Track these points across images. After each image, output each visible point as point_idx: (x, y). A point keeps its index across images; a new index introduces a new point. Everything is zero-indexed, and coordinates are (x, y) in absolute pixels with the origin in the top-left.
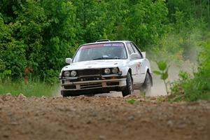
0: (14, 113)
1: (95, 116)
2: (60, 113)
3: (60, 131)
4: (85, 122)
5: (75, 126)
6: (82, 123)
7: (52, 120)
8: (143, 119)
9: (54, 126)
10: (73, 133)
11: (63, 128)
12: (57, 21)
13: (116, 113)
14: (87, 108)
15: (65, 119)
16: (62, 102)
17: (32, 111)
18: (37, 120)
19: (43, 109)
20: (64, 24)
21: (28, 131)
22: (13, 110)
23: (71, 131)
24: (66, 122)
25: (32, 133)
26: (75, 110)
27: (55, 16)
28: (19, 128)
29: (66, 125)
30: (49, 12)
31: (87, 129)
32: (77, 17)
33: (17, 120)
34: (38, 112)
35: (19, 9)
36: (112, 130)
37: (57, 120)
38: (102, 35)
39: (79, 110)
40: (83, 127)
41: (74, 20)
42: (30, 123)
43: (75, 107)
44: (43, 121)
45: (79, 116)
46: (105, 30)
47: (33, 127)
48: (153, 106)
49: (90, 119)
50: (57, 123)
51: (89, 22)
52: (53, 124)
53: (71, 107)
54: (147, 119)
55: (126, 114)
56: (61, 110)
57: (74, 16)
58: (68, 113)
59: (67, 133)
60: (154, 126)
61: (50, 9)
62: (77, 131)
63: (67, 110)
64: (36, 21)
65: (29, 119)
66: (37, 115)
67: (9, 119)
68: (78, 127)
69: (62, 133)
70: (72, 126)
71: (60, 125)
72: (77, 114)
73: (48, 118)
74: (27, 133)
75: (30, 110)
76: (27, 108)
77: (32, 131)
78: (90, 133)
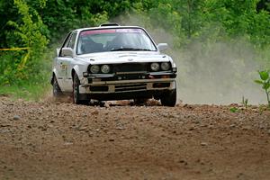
0: (120, 119)
1: (197, 123)
2: (163, 119)
3: (163, 136)
4: (188, 129)
5: (178, 132)
6: (185, 130)
8: (244, 127)
9: (158, 132)
10: (175, 139)
11: (166, 134)
13: (218, 120)
14: (190, 115)
15: (169, 125)
18: (141, 125)
19: (148, 115)
21: (132, 135)
22: (119, 115)
23: (174, 136)
24: (169, 128)
25: (137, 138)
26: (178, 116)
28: (123, 132)
29: (169, 131)
31: (190, 136)
32: (182, 27)
33: (123, 125)
34: (142, 118)
36: (214, 137)
37: (160, 126)
39: (182, 117)
40: (186, 134)
41: (179, 30)
42: (135, 129)
43: (178, 114)
44: (148, 127)
45: (182, 123)
47: (137, 132)
48: (254, 115)
49: (193, 125)
50: (161, 129)
51: (193, 32)
52: (157, 129)
53: (175, 114)
54: (249, 127)
55: (228, 121)
56: (165, 116)
57: (180, 26)
58: (171, 119)
59: (171, 139)
60: (255, 134)
62: (180, 137)
63: (170, 117)
65: (134, 125)
66: (142, 121)
67: (114, 123)
68: (181, 134)
69: (166, 138)
70: (175, 132)
71: (163, 130)
72: (180, 120)
73: (152, 123)
74: (131, 138)
75: (135, 116)
76: (132, 114)
77: (137, 135)
78: (192, 139)
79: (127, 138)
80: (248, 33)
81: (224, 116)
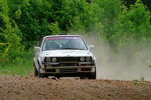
0: (65, 88)
1: (113, 91)
2: (92, 88)
3: (91, 99)
4: (107, 95)
5: (101, 97)
6: (105, 95)
8: (142, 94)
11: (93, 97)
13: (126, 90)
14: (108, 86)
15: (95, 92)
19: (82, 86)
21: (73, 98)
22: (64, 85)
24: (96, 94)
26: (101, 87)
28: (67, 96)
29: (95, 96)
31: (108, 99)
32: (104, 32)
33: (67, 91)
34: (79, 87)
35: (70, 26)
37: (90, 93)
38: (119, 43)
39: (104, 87)
40: (106, 98)
41: (102, 34)
42: (74, 94)
44: (82, 93)
45: (103, 91)
46: (120, 40)
47: (76, 96)
48: (148, 87)
49: (110, 93)
50: (91, 94)
51: (111, 35)
52: (88, 94)
53: (99, 86)
54: (145, 95)
55: (132, 90)
57: (102, 32)
58: (97, 89)
60: (148, 99)
63: (96, 87)
65: (74, 92)
66: (78, 89)
67: (62, 90)
68: (103, 98)
70: (99, 97)
72: (102, 89)
73: (85, 91)
75: (74, 86)
76: (72, 85)
80: (144, 36)
81: (129, 87)
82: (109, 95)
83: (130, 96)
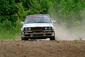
0: (28, 47)
1: (61, 48)
2: (46, 47)
3: (47, 54)
4: (57, 51)
5: (53, 52)
6: (56, 51)
7: (44, 50)
8: (80, 50)
9: (44, 52)
10: (52, 55)
11: (48, 53)
12: (45, 10)
13: (70, 47)
15: (49, 49)
16: (47, 42)
17: (36, 46)
18: (37, 49)
19: (40, 45)
20: (48, 11)
22: (28, 45)
23: (51, 54)
24: (49, 51)
25: (35, 55)
27: (45, 8)
28: (30, 53)
29: (49, 52)
30: (42, 6)
31: (58, 54)
32: (54, 8)
33: (30, 50)
34: (38, 46)
35: (30, 5)
36: (68, 54)
37: (45, 50)
38: (64, 15)
40: (56, 53)
41: (52, 9)
42: (35, 51)
43: (53, 45)
44: (40, 50)
45: (54, 48)
46: (65, 13)
47: (36, 52)
49: (59, 49)
50: (46, 51)
51: (58, 10)
52: (44, 51)
53: (51, 45)
54: (82, 50)
55: (73, 47)
56: (47, 46)
58: (50, 47)
59: (50, 55)
61: (43, 5)
62: (53, 54)
63: (50, 46)
64: (37, 9)
65: (34, 49)
66: (37, 48)
67: (26, 49)
68: (54, 53)
69: (48, 55)
70: (51, 52)
71: (47, 51)
72: (54, 47)
73: (42, 49)
74: (33, 55)
75: (34, 46)
77: (35, 54)
79: (32, 55)
81: (72, 45)
82: (58, 51)
83: (72, 51)
